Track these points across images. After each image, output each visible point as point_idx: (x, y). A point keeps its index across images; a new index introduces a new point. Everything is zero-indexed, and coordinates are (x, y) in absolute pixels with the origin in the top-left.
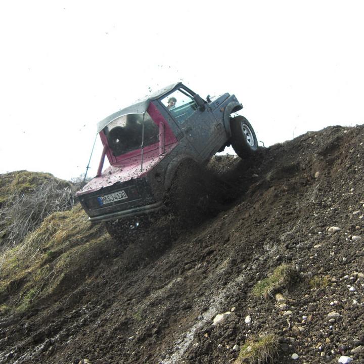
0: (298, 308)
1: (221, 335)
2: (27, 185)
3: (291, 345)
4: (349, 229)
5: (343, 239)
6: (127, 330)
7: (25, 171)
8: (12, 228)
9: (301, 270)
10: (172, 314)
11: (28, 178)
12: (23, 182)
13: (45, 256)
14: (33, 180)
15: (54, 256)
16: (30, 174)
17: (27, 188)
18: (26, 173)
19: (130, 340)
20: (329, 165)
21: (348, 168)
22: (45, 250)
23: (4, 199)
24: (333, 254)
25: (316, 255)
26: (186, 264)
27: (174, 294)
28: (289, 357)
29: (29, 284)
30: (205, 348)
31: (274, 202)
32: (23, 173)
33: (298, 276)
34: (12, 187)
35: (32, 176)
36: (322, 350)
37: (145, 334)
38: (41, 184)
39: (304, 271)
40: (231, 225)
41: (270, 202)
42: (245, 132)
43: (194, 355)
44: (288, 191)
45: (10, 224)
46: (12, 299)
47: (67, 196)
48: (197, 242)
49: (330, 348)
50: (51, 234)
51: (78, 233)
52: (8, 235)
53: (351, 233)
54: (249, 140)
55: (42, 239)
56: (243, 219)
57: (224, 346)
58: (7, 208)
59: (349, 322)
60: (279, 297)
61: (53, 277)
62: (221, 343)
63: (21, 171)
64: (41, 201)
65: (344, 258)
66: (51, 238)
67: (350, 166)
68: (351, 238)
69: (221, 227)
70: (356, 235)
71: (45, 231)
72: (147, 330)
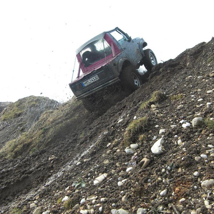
0: (163, 109)
1: (120, 126)
2: (34, 103)
3: (155, 122)
4: (196, 74)
5: (193, 79)
6: (76, 143)
7: (32, 96)
8: (26, 125)
9: (166, 94)
10: (99, 129)
11: (35, 99)
12: (32, 101)
13: (41, 131)
14: (37, 100)
16: (36, 97)
17: (34, 105)
18: (33, 97)
19: (77, 146)
20: (195, 59)
21: (204, 55)
22: (42, 128)
23: (22, 111)
24: (186, 85)
25: (176, 87)
26: (112, 114)
27: (101, 123)
28: (154, 127)
29: (32, 145)
30: (111, 133)
31: (162, 79)
32: (31, 97)
33: (165, 97)
34: (26, 104)
35: (37, 98)
36: (172, 121)
37: (84, 140)
38: (41, 102)
39: (169, 94)
42: (152, 58)
43: (105, 137)
44: (170, 72)
45: (25, 123)
46: (24, 154)
48: (119, 104)
49: (176, 120)
50: (45, 121)
51: (59, 118)
52: (24, 129)
53: (197, 76)
54: (153, 63)
55: (40, 124)
56: (145, 90)
57: (121, 130)
58: (23, 115)
59: (188, 107)
60: (153, 106)
61: (46, 141)
62: (119, 129)
63: (31, 96)
65: (191, 86)
66: (45, 123)
68: (197, 78)
69: (132, 96)
70: (200, 76)
72: (85, 138)
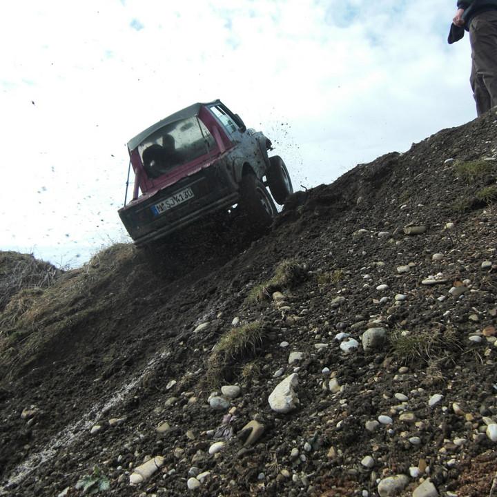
0: (299, 303)
1: (199, 339)
3: (281, 334)
4: (376, 226)
5: (368, 237)
6: (94, 374)
9: (309, 269)
10: (151, 344)
13: (9, 339)
14: (3, 261)
15: (22, 338)
19: (95, 382)
20: (375, 188)
21: (394, 183)
22: (10, 333)
24: (352, 251)
25: (331, 253)
26: (182, 306)
27: (157, 328)
28: (277, 346)
30: (177, 356)
31: (302, 230)
33: (305, 275)
35: (3, 256)
36: (318, 333)
37: (113, 369)
38: (14, 266)
39: (313, 269)
40: (246, 261)
41: (296, 231)
43: (163, 364)
44: (319, 216)
47: (50, 279)
49: (327, 330)
50: (20, 314)
51: (56, 309)
53: (377, 231)
55: (8, 321)
56: (261, 254)
57: (201, 350)
59: (355, 303)
60: (277, 295)
62: (198, 347)
64: (14, 286)
65: (363, 252)
66: (19, 318)
67: (397, 181)
68: (377, 235)
69: (232, 266)
70: (384, 230)
71: (12, 311)
72: (117, 364)
